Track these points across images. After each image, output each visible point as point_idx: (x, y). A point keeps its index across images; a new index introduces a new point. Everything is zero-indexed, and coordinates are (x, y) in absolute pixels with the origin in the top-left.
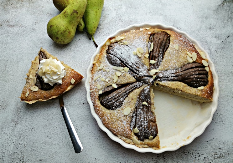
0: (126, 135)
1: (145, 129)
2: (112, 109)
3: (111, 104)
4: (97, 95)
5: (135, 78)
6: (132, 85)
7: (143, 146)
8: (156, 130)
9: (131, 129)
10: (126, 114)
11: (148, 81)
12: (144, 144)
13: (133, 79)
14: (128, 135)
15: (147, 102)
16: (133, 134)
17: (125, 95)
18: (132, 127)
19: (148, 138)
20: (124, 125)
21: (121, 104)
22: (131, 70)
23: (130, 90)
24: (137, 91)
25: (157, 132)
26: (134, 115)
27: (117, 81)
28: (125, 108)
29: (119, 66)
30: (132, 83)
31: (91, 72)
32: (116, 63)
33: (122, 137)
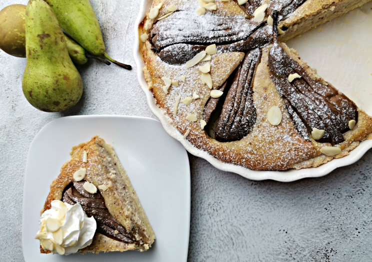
0: (306, 155)
1: (331, 119)
2: (245, 135)
3: (237, 127)
4: (200, 133)
5: (239, 51)
6: (245, 66)
7: (348, 149)
8: (349, 104)
9: (306, 138)
10: (277, 122)
11: (264, 36)
12: (349, 145)
13: (237, 56)
14: (310, 151)
15: (295, 71)
16: (316, 144)
17: (246, 94)
18: (304, 134)
19: (348, 129)
20: (289, 143)
21: (253, 112)
22: (221, 43)
23: (249, 77)
24: (262, 68)
25: (355, 107)
26: (291, 111)
27: (213, 82)
28: (266, 113)
29: (195, 54)
30: (241, 63)
31: (158, 106)
32: (185, 55)
33: (303, 163)
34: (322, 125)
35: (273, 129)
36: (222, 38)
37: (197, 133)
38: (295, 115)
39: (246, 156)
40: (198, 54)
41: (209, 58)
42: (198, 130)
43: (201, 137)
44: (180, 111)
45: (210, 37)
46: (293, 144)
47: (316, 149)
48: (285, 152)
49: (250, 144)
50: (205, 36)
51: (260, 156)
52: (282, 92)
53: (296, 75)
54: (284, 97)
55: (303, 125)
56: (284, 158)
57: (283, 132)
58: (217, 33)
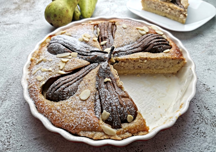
4: (38, 88)
5: (88, 61)
8: (133, 105)
9: (97, 116)
10: (84, 98)
13: (86, 63)
15: (110, 78)
16: (101, 122)
18: (97, 113)
19: (126, 121)
20: (85, 113)
21: (76, 89)
23: (85, 73)
24: (95, 71)
26: (97, 97)
27: (64, 67)
28: (82, 92)
30: (86, 66)
34: (110, 110)
35: (80, 101)
36: (83, 52)
37: (36, 87)
38: (98, 101)
39: (54, 111)
40: (66, 53)
41: (70, 57)
42: (38, 86)
43: (37, 90)
44: (36, 74)
45: (77, 49)
46: (86, 115)
47: (99, 125)
48: (78, 118)
49: (61, 105)
50: (75, 48)
51: (62, 114)
52: (97, 86)
53: (109, 80)
54: (97, 89)
55: (100, 108)
56: (76, 121)
57: (84, 105)
58: (81, 49)
